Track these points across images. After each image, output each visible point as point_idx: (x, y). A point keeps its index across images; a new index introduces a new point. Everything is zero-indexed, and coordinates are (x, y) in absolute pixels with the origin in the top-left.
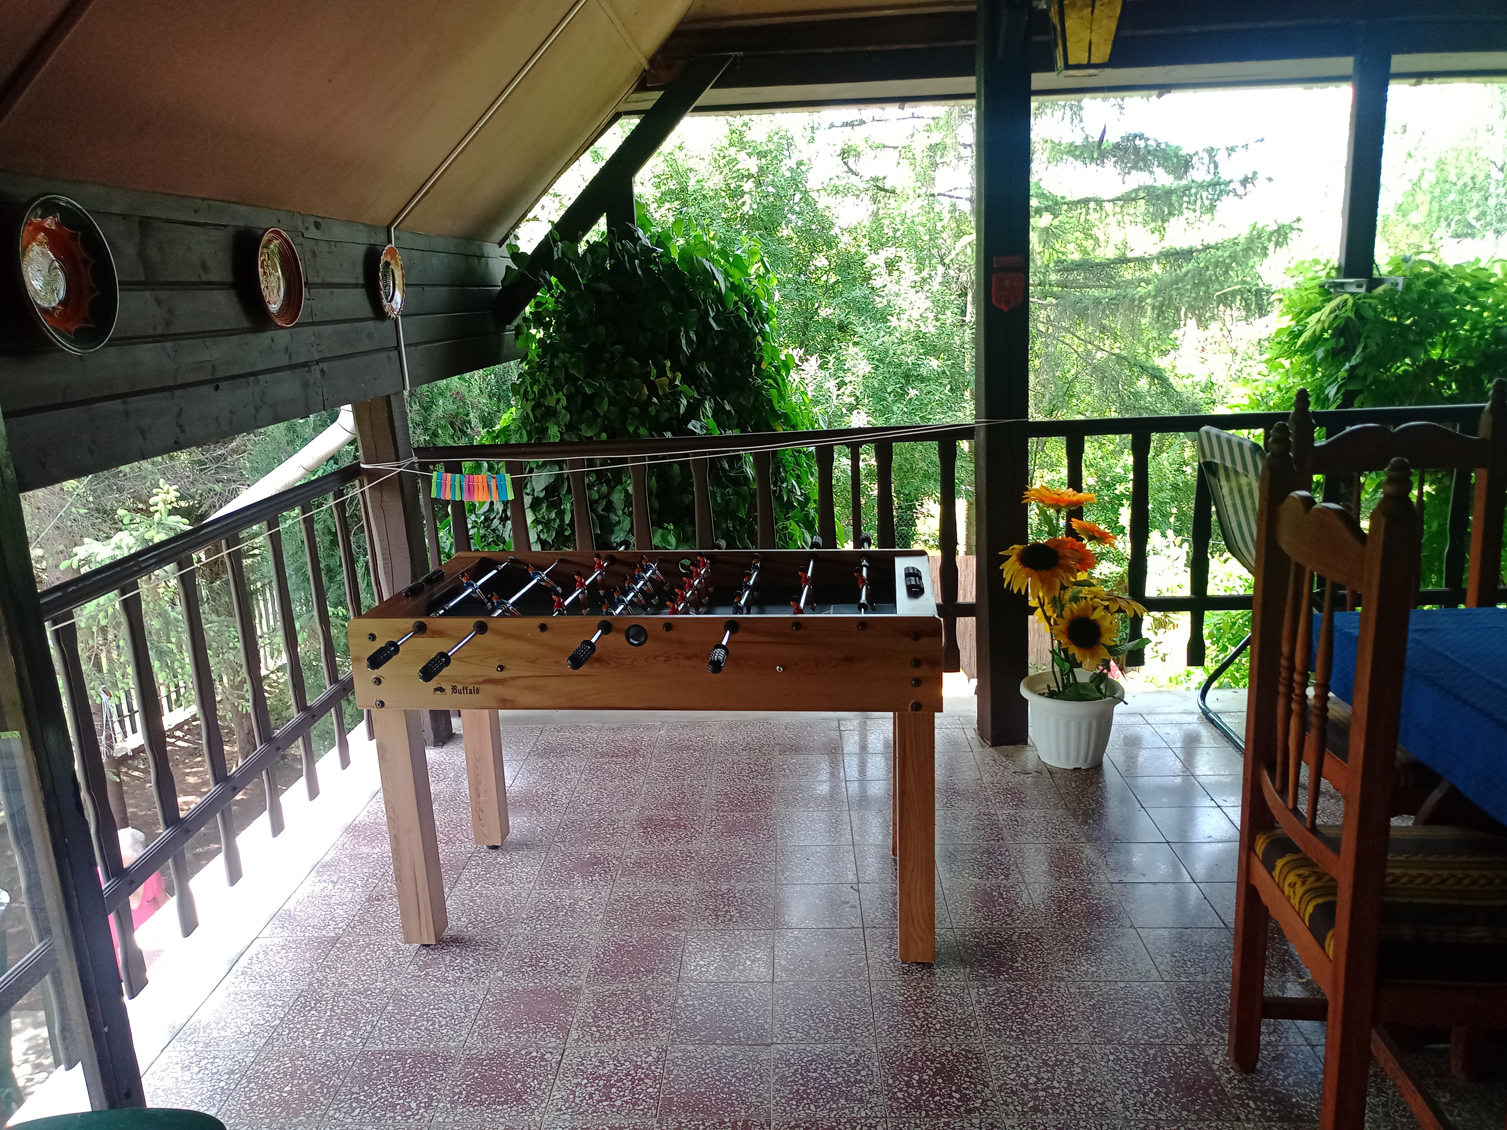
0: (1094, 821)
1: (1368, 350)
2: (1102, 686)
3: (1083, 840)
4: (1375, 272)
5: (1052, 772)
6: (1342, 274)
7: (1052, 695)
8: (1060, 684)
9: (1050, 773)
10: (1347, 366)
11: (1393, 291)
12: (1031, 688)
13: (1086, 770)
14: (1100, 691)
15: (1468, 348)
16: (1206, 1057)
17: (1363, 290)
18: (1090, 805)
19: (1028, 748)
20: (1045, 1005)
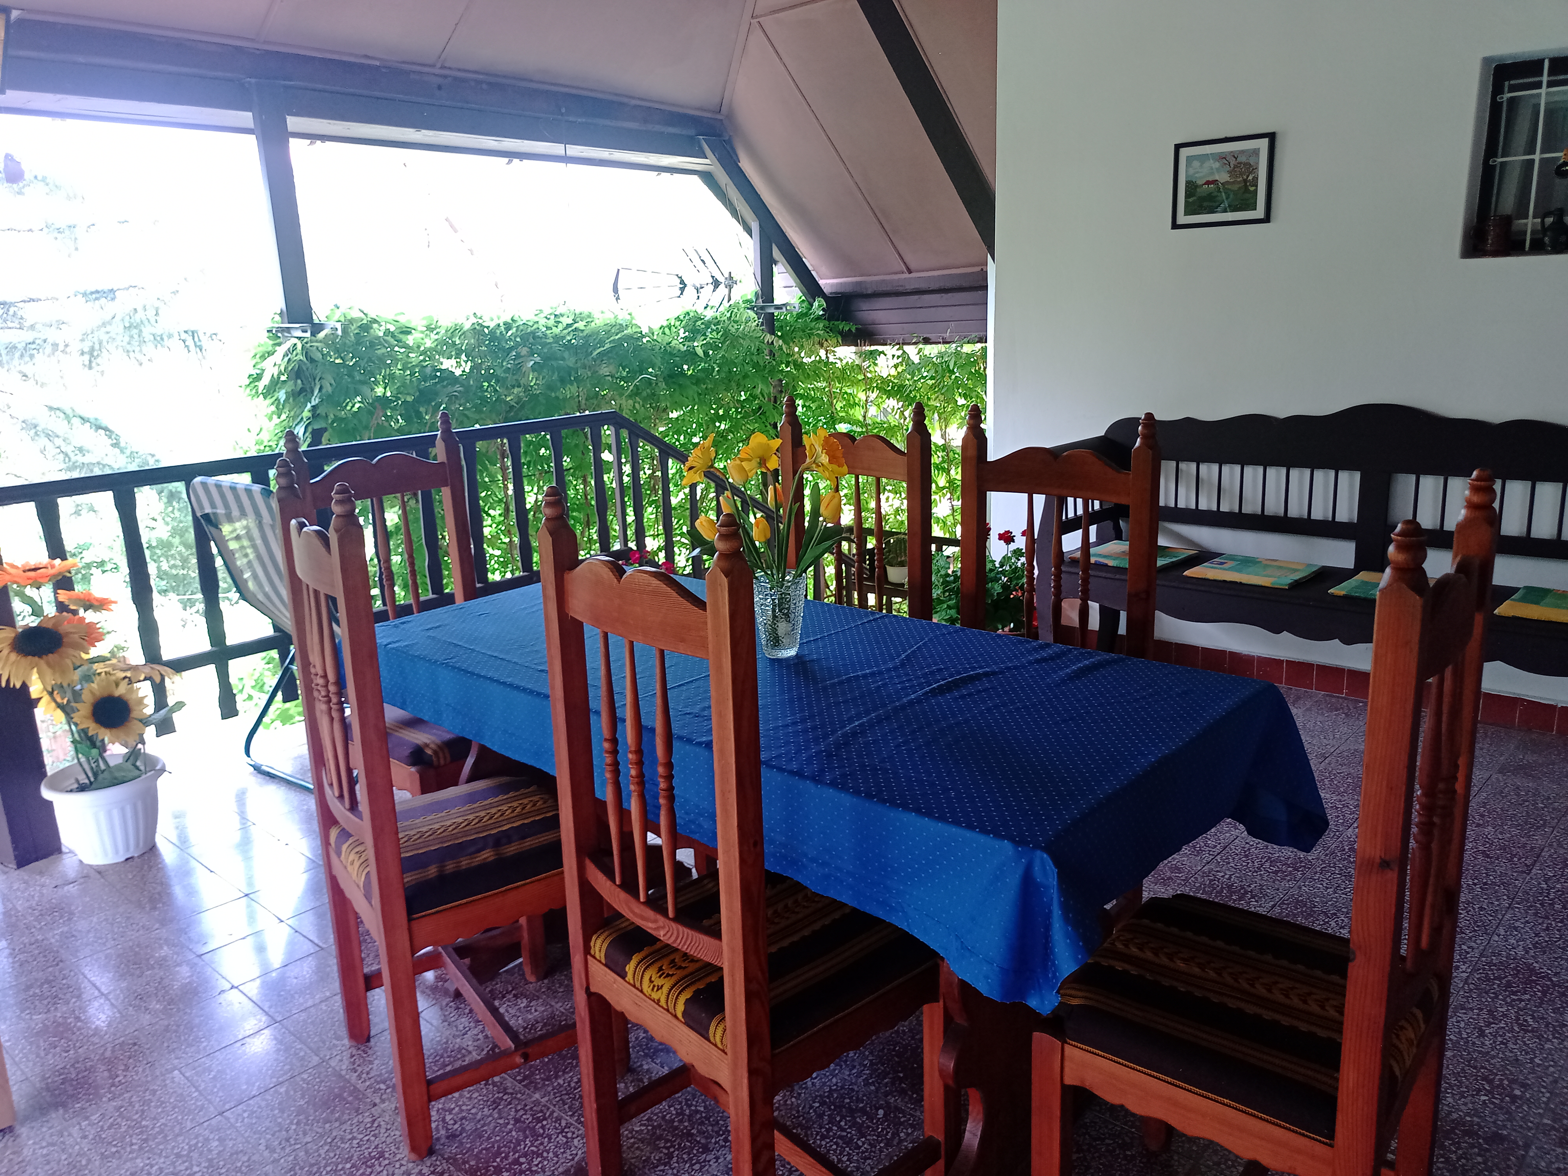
0: (164, 903)
1: (324, 391)
2: (138, 763)
3: (157, 926)
4: (314, 317)
5: (100, 871)
6: (286, 320)
7: (82, 788)
8: (90, 775)
9: (100, 873)
10: (309, 406)
11: (334, 335)
12: (54, 787)
13: (139, 857)
14: (137, 768)
15: (404, 385)
16: (334, 1068)
17: (308, 334)
18: (155, 889)
19: (64, 856)
20: (163, 1102)
